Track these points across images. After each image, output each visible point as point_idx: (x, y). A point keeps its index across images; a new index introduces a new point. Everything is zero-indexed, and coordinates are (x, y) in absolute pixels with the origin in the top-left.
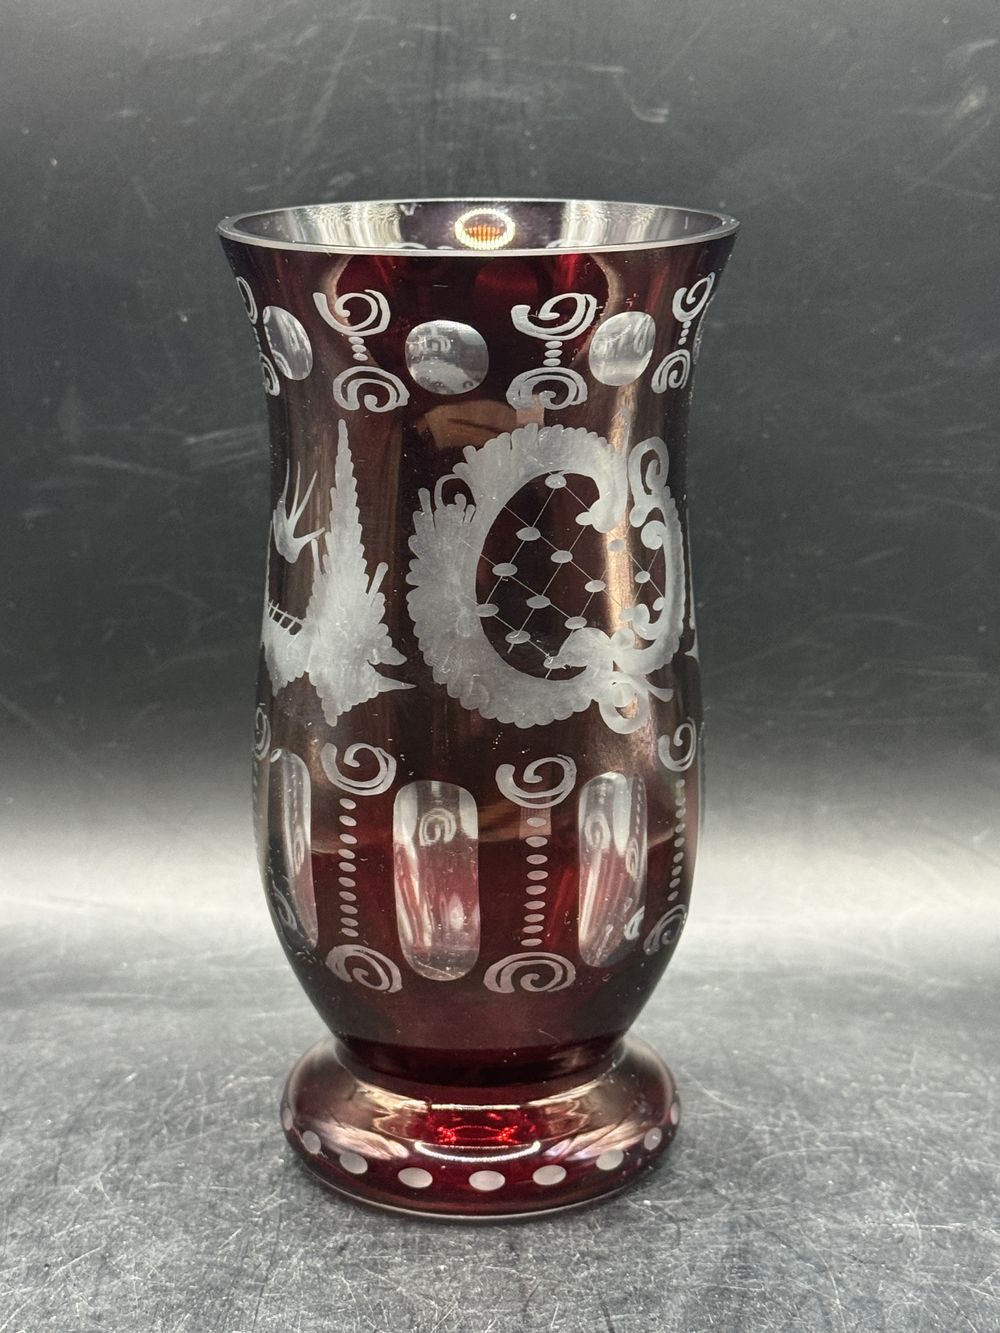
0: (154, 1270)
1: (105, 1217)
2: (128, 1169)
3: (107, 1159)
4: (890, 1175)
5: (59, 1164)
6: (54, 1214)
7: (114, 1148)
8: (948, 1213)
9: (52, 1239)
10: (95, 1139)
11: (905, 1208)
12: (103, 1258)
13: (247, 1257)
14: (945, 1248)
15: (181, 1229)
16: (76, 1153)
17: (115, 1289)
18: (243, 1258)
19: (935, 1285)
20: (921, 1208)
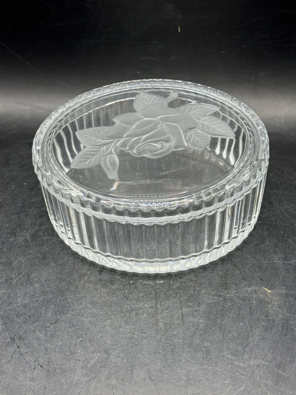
0: (43, 282)
1: (29, 254)
2: (38, 230)
3: (32, 225)
4: (274, 236)
5: (17, 227)
6: (14, 252)
7: (34, 219)
8: (292, 255)
9: (13, 265)
10: (28, 215)
11: (279, 253)
12: (28, 274)
13: (72, 275)
14: (290, 274)
15: (53, 261)
16: (22, 222)
17: (31, 291)
18: (71, 276)
19: (286, 293)
20: (283, 253)
